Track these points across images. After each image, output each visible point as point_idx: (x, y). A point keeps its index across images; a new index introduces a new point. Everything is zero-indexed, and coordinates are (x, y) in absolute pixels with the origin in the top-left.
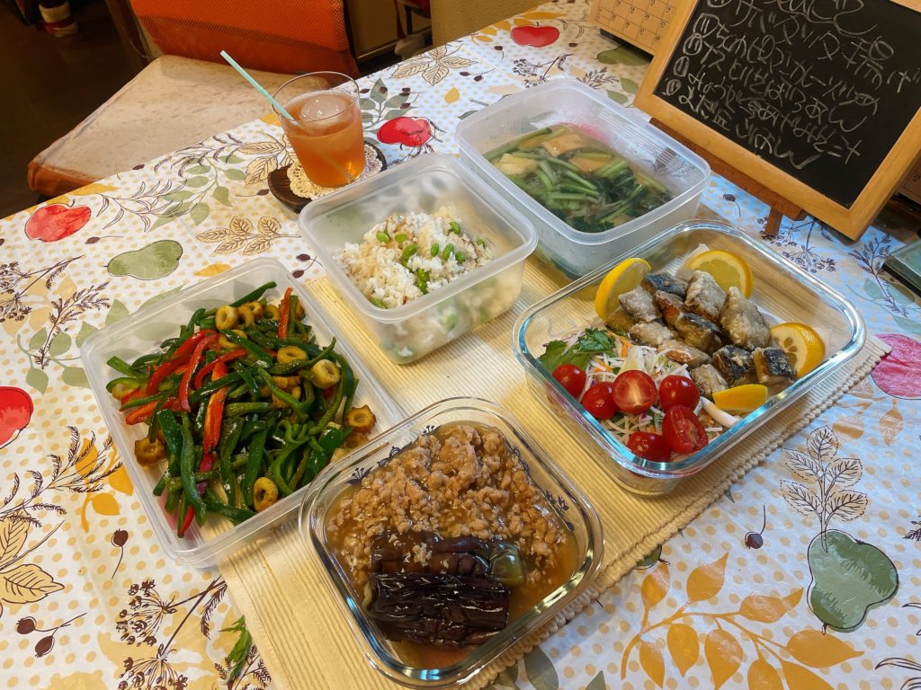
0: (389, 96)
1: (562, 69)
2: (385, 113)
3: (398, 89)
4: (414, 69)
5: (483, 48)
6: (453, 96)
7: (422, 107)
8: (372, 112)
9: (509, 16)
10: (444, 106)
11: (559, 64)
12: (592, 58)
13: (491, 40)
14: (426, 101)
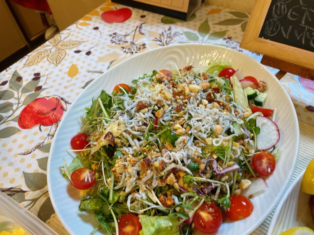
0: (24, 83)
1: (143, 34)
2: (22, 99)
3: (30, 75)
4: (40, 57)
5: (86, 31)
6: (73, 71)
7: (52, 87)
8: (12, 101)
9: (96, 7)
10: (69, 81)
11: (140, 31)
12: (159, 23)
13: (89, 24)
14: (54, 81)
